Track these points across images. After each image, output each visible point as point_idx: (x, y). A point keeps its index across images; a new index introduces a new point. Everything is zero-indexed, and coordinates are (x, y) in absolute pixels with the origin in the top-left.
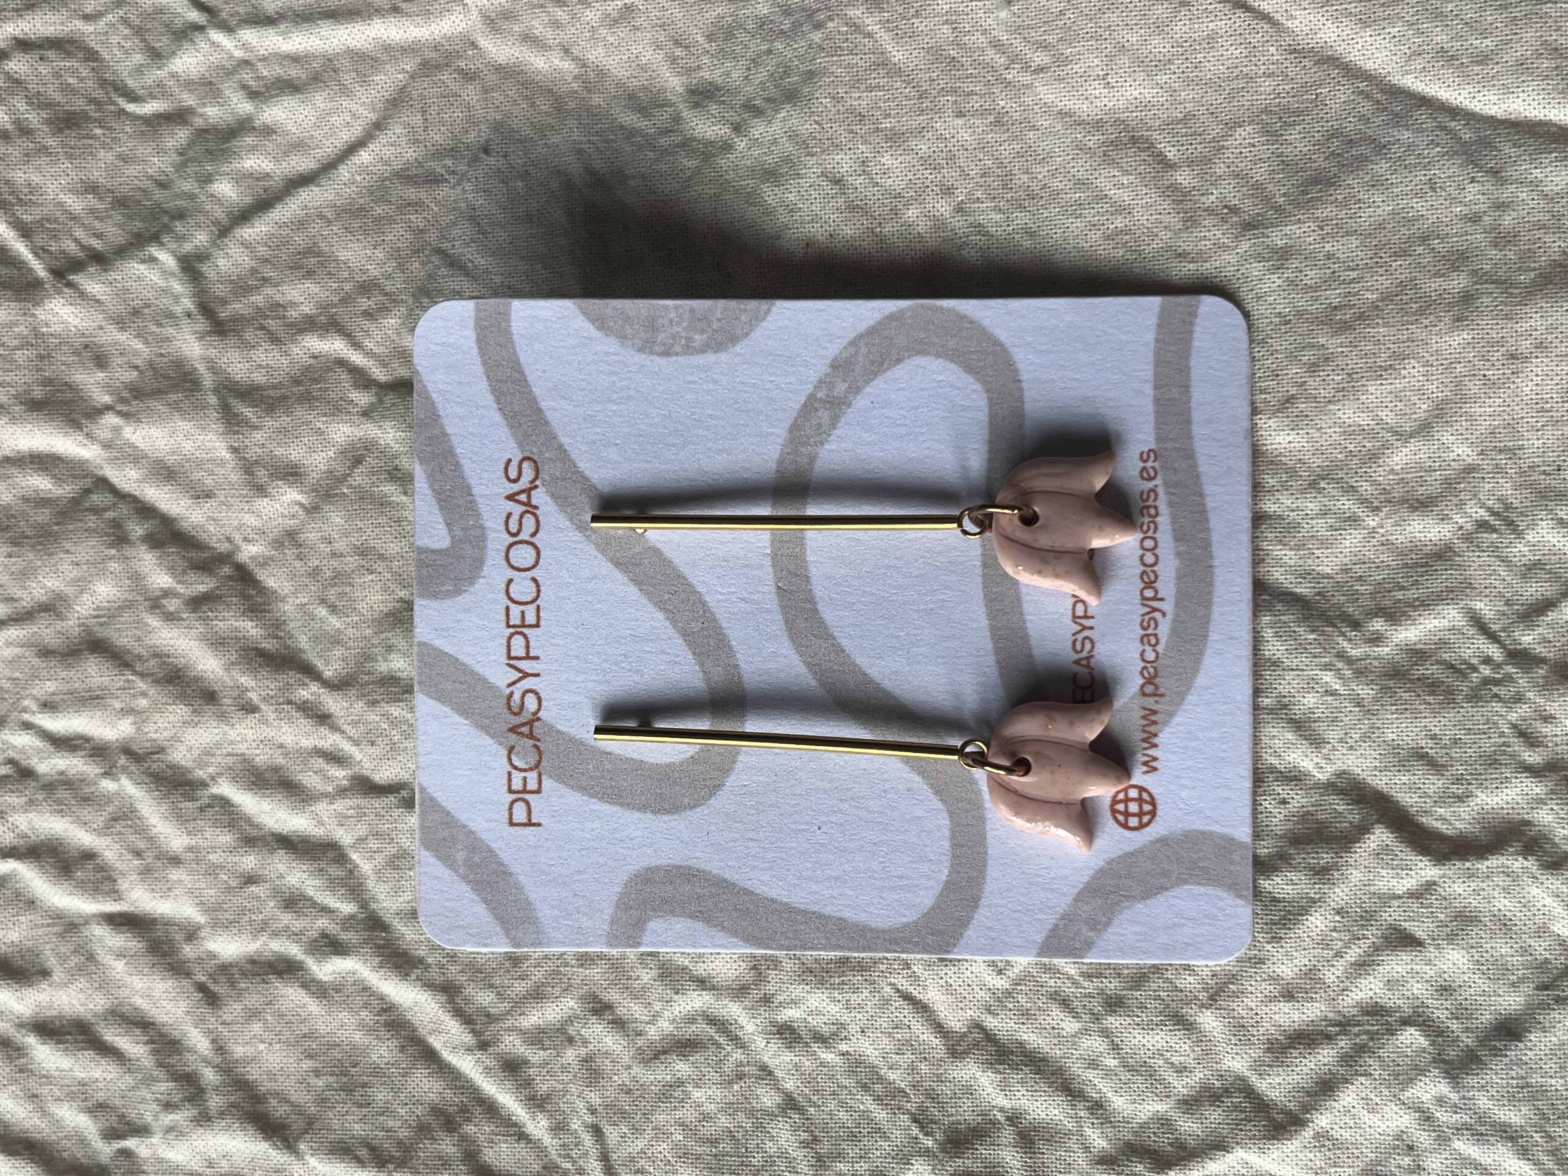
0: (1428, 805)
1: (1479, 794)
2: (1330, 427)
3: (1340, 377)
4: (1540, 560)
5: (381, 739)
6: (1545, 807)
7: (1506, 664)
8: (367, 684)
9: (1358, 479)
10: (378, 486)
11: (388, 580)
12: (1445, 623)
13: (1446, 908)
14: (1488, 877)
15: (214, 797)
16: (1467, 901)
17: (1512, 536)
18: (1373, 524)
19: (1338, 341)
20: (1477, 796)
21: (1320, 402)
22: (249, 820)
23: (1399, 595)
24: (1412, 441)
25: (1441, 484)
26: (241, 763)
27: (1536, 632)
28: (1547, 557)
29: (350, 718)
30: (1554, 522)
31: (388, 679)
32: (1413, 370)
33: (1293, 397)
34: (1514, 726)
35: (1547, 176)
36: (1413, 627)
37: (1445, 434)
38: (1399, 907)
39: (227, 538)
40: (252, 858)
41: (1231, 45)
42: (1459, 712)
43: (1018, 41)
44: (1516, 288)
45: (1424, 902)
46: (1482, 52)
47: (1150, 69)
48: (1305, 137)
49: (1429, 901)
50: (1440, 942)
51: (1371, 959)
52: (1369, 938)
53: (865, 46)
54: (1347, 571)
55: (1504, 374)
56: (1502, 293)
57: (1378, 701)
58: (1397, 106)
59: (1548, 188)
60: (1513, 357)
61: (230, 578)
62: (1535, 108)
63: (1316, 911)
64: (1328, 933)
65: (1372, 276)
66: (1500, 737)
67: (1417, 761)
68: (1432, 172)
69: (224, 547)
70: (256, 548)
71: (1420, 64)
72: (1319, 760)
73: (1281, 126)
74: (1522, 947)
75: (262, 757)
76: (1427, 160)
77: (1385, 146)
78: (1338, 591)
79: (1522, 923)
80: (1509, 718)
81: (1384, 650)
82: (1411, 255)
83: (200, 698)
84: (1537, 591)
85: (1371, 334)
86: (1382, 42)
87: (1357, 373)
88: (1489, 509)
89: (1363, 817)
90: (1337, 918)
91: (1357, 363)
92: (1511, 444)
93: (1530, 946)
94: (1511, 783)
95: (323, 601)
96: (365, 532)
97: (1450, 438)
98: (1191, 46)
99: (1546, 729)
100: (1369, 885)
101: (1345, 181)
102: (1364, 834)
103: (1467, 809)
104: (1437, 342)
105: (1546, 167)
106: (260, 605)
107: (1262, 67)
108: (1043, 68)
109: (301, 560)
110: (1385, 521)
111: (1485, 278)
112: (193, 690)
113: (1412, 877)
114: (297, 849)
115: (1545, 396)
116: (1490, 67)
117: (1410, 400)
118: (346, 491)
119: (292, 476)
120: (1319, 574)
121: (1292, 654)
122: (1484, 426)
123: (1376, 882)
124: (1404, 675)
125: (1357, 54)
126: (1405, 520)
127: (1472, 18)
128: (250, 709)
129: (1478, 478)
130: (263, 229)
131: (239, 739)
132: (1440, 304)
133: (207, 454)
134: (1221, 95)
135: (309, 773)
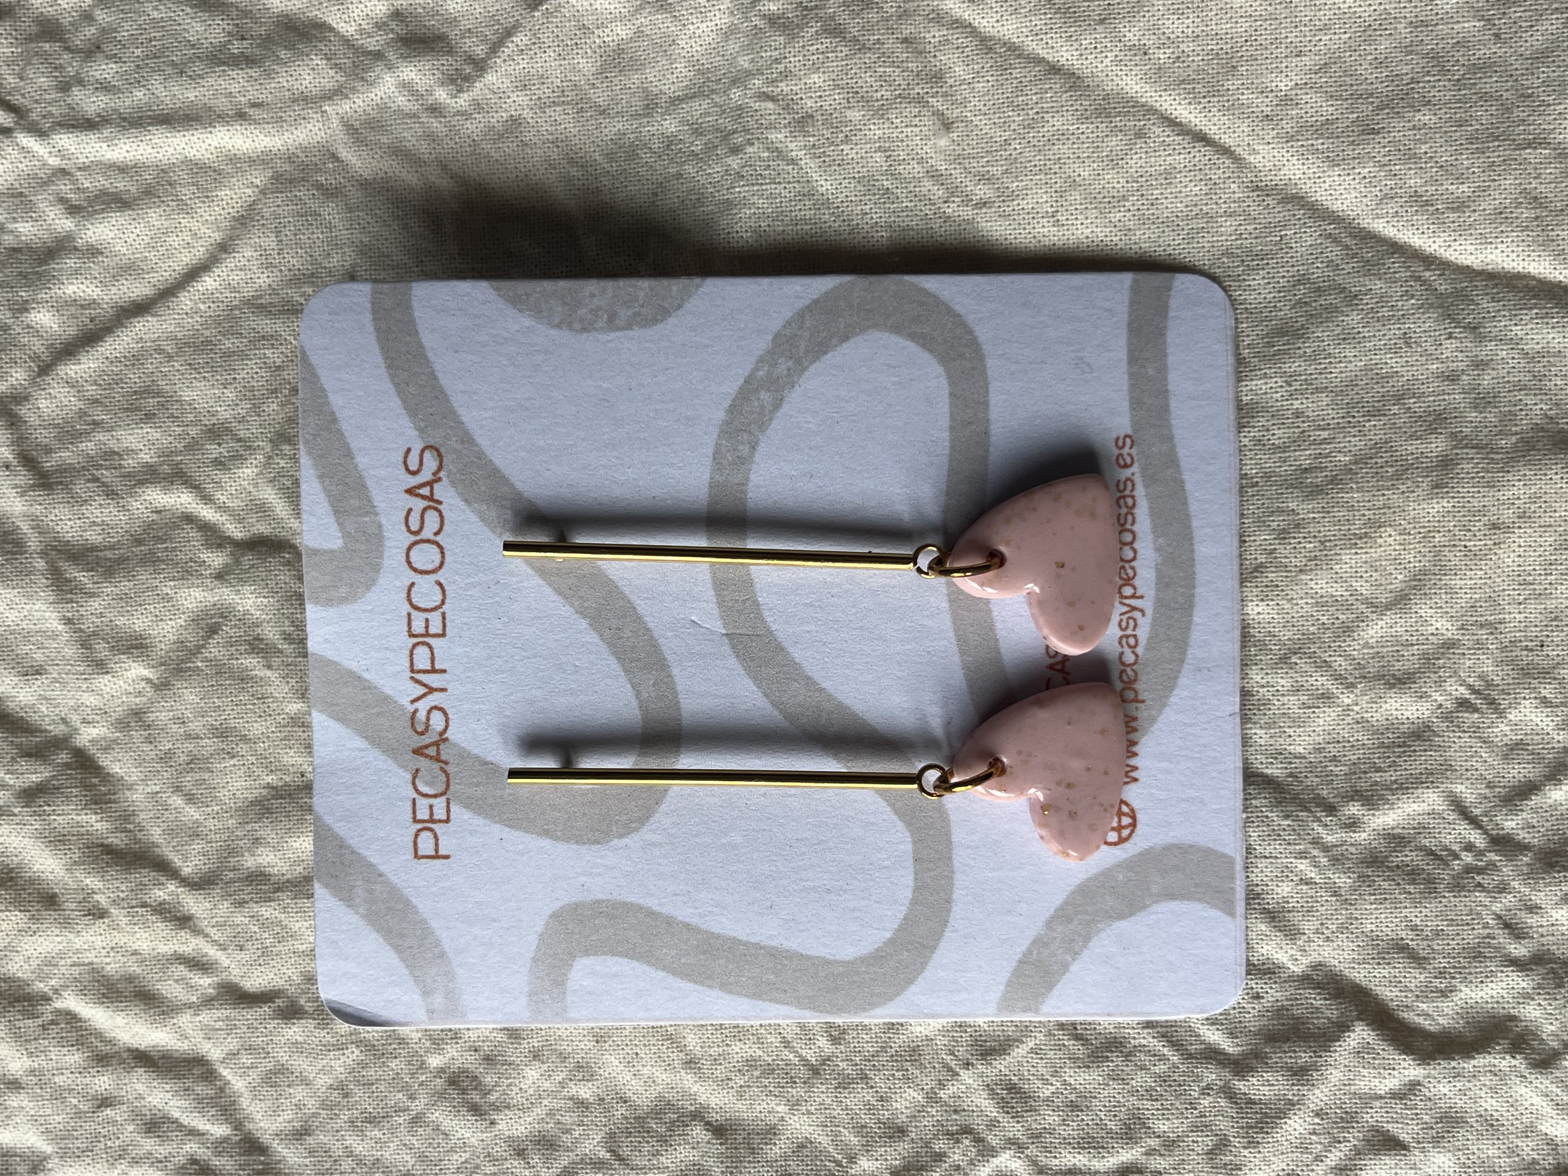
0: (1409, 1000)
1: (1463, 989)
2: (1302, 598)
3: (1312, 545)
4: (1522, 740)
5: (250, 943)
6: (1532, 1003)
7: (1490, 851)
8: (232, 881)
9: (1332, 654)
10: (237, 659)
11: (253, 763)
12: (1424, 807)
13: (1431, 1109)
14: (1474, 1076)
15: (58, 1012)
16: (1453, 1101)
17: (1494, 716)
18: (1347, 701)
19: (1310, 506)
20: (1461, 991)
21: (1291, 571)
22: (99, 1035)
23: (1377, 777)
24: (1388, 613)
25: (1419, 659)
26: (89, 973)
27: (1520, 818)
28: (1529, 737)
29: (214, 920)
30: (1538, 701)
31: (257, 876)
32: (1389, 539)
33: (1261, 565)
34: (1499, 917)
35: (1527, 334)
36: (1391, 811)
37: (1423, 607)
38: (1381, 1108)
39: (62, 719)
40: (106, 1078)
41: (1191, 181)
42: (1441, 902)
43: (958, 171)
44: (1498, 453)
45: (1409, 1103)
46: (1458, 198)
47: (1102, 205)
48: (1269, 283)
49: (1413, 1102)
50: (1426, 1145)
51: (1353, 1163)
52: (1350, 1141)
53: (789, 173)
54: (1319, 750)
55: (1486, 545)
56: (1484, 459)
57: (1356, 890)
58: (1368, 252)
59: (1529, 347)
60: (1495, 526)
61: (67, 766)
62: (1513, 260)
63: (1295, 1114)
64: (1307, 1136)
65: (1345, 437)
66: (1484, 928)
67: (1397, 953)
68: (1407, 326)
69: (59, 730)
70: (96, 731)
71: (1392, 208)
72: (1294, 952)
73: (1243, 270)
74: (1509, 1148)
75: (113, 966)
76: (1401, 313)
77: (1356, 295)
78: (1311, 772)
79: (1510, 1123)
80: (1493, 908)
81: (1361, 837)
82: (1385, 415)
83: (38, 902)
84: (1519, 772)
85: (1345, 500)
86: (1351, 182)
87: (1330, 541)
88: (1470, 687)
89: (1342, 1012)
90: (1317, 1120)
91: (1329, 530)
92: (1493, 617)
93: (1517, 1146)
94: (1496, 977)
95: (178, 789)
96: (224, 710)
97: (1429, 611)
98: (1147, 181)
99: (1532, 920)
100: (1349, 1084)
101: (1313, 332)
102: (1344, 1032)
103: (1450, 1004)
104: (1414, 509)
105: (1526, 324)
106: (105, 794)
107: (1223, 206)
108: (985, 203)
109: (151, 742)
110: (1359, 698)
111: (1465, 442)
112: (29, 894)
113: (1394, 1077)
114: (158, 1067)
115: (1527, 568)
116: (1467, 214)
117: (1385, 570)
118: (200, 664)
119: (137, 648)
120: (1290, 753)
121: (1264, 840)
122: (1464, 600)
123: (1357, 1082)
124: (1383, 862)
125: (1324, 193)
126: (1381, 698)
127: (1447, 161)
128: (98, 913)
129: (1459, 654)
130: (92, 366)
131: (86, 947)
132: (1417, 468)
133: (35, 624)
134: (1179, 235)
135: (169, 982)
